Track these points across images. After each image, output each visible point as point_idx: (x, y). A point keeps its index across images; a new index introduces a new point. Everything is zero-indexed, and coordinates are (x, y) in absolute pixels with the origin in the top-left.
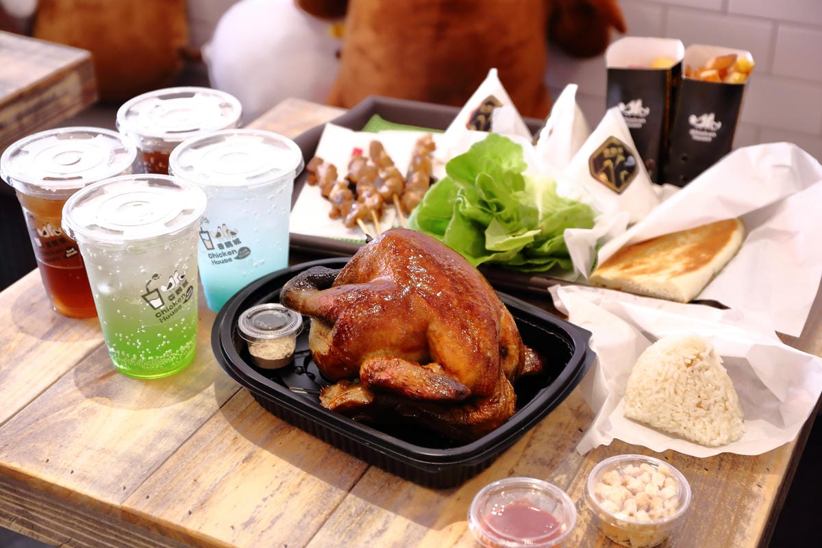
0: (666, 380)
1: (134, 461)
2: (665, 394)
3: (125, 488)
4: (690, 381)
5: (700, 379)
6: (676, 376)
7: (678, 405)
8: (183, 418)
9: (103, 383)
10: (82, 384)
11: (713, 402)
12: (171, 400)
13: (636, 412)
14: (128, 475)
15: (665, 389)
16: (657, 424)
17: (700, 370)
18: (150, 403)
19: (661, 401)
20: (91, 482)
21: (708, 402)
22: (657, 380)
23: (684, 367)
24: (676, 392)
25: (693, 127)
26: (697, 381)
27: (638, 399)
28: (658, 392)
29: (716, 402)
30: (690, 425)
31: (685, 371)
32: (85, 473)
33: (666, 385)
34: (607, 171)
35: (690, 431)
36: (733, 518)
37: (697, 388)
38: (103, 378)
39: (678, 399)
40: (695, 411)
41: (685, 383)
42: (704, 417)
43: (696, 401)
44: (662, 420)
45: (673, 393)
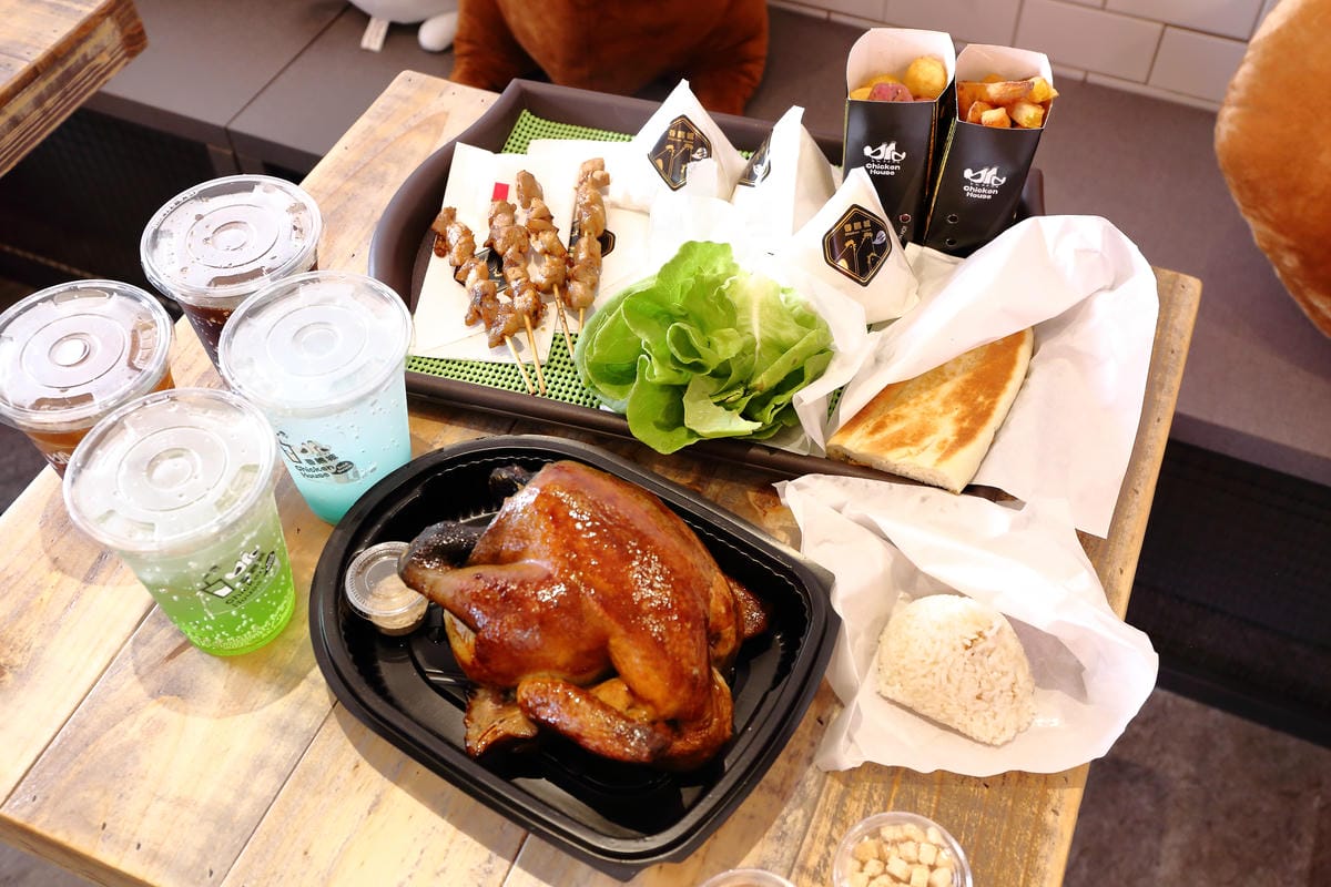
0: (935, 663)
1: (224, 820)
2: (934, 681)
3: (211, 873)
4: (969, 667)
5: (981, 664)
6: (950, 661)
7: (952, 695)
8: (284, 729)
9: (172, 666)
10: (143, 670)
11: (998, 693)
12: (266, 696)
13: (894, 692)
14: (214, 848)
15: (934, 674)
17: (982, 654)
18: (239, 702)
19: (929, 688)
20: (165, 863)
21: (993, 693)
22: (923, 661)
23: (961, 650)
24: (948, 679)
25: (967, 182)
26: (978, 667)
27: (896, 678)
28: (925, 676)
29: (1002, 692)
30: (966, 720)
31: (963, 655)
32: (155, 847)
33: (936, 669)
34: (849, 256)
35: (966, 725)
36: (1022, 876)
37: (978, 676)
38: (172, 656)
39: (952, 689)
40: (974, 704)
41: (961, 670)
42: (986, 711)
43: (976, 691)
45: (945, 682)
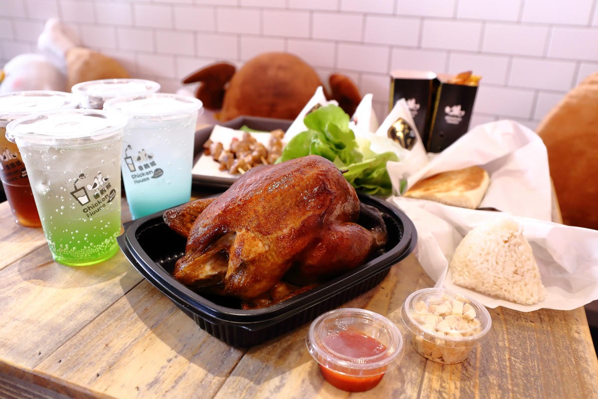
0: (488, 254)
1: (54, 329)
2: (488, 265)
3: (40, 354)
4: (508, 254)
5: (515, 252)
6: (496, 250)
7: (500, 272)
9: (41, 269)
10: (23, 271)
11: (526, 270)
13: (464, 279)
14: (45, 342)
15: (488, 261)
16: (482, 289)
17: (515, 246)
19: (486, 270)
20: (9, 349)
21: (522, 270)
22: (481, 254)
23: (503, 243)
24: (497, 263)
25: (447, 114)
26: (513, 254)
27: (465, 270)
28: (482, 263)
29: (528, 270)
30: (510, 288)
31: (504, 246)
32: (6, 341)
33: (489, 257)
35: (509, 292)
37: (514, 259)
38: (42, 266)
39: (499, 268)
40: (513, 277)
41: (504, 256)
42: (520, 281)
43: (514, 269)
44: (486, 285)
45: (495, 264)
